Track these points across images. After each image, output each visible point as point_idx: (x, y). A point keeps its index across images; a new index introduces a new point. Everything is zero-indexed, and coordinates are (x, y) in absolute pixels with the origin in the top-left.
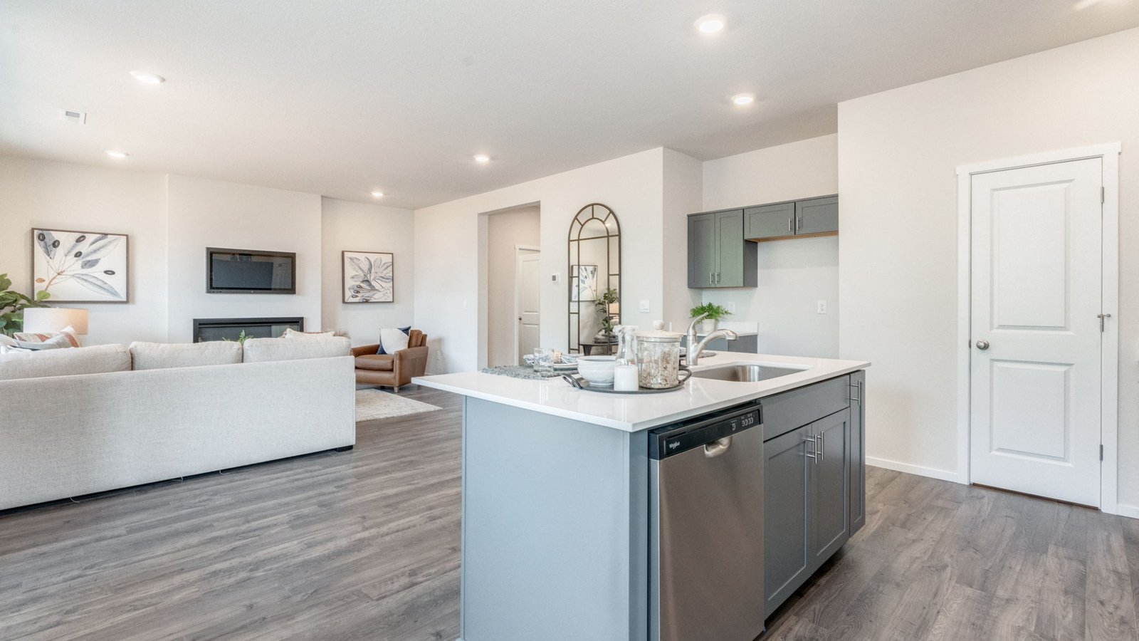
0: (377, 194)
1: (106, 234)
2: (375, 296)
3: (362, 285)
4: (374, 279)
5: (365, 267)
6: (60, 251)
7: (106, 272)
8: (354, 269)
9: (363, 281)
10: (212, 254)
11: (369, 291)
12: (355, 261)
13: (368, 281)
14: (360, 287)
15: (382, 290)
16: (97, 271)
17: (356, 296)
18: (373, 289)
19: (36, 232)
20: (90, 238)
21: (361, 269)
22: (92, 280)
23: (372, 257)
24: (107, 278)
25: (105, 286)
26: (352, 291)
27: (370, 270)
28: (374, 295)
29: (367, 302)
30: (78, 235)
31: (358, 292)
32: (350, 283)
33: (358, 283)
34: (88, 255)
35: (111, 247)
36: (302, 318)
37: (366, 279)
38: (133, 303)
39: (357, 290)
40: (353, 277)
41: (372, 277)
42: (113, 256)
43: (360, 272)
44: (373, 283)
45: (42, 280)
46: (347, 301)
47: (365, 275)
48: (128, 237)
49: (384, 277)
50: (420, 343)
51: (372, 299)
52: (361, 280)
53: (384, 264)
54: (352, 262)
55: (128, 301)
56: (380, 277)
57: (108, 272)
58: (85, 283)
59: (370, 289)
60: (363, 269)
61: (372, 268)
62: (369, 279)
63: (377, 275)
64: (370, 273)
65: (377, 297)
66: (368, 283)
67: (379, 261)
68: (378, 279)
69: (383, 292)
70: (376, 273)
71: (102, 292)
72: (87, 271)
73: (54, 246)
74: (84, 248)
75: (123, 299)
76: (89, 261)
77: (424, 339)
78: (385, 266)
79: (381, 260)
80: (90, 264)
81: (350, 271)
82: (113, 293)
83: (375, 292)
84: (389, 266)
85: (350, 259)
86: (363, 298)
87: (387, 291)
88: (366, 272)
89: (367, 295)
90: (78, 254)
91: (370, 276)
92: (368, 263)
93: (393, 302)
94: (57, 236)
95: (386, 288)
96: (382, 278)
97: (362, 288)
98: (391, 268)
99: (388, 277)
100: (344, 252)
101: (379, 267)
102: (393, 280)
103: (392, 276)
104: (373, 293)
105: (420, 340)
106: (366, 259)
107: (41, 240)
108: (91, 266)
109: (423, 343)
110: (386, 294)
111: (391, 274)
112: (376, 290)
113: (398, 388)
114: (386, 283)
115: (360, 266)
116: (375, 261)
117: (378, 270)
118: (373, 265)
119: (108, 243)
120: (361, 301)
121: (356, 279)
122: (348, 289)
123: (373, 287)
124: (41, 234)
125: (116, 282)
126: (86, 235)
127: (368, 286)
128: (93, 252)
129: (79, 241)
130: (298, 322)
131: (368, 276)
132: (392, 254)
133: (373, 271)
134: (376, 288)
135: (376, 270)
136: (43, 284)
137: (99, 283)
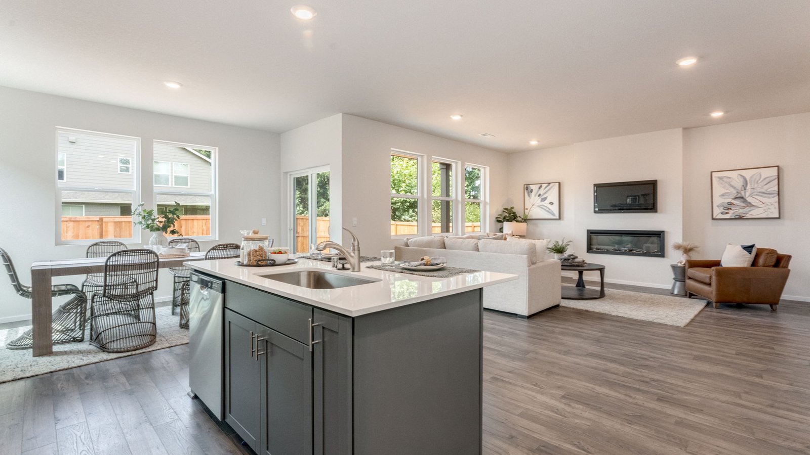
0: (717, 114)
1: (550, 183)
2: (751, 213)
3: (734, 201)
4: (750, 196)
5: (739, 183)
6: (533, 194)
7: (550, 203)
8: (724, 187)
9: (735, 198)
10: (598, 187)
11: (744, 207)
12: (725, 179)
13: (742, 198)
14: (732, 204)
15: (763, 205)
16: (546, 203)
17: (727, 213)
18: (749, 205)
19: (525, 186)
20: (544, 186)
21: (732, 186)
22: (544, 208)
23: (748, 174)
24: (550, 206)
25: (549, 211)
26: (722, 208)
27: (745, 187)
28: (751, 211)
29: (741, 218)
30: (539, 185)
31: (728, 209)
32: (718, 201)
33: (729, 200)
34: (543, 195)
35: (552, 189)
36: (663, 232)
37: (739, 195)
38: (563, 220)
39: (728, 207)
40: (722, 195)
41: (748, 194)
42: (553, 196)
43: (732, 190)
44: (749, 199)
45: (527, 209)
46: (717, 218)
47: (737, 192)
48: (559, 184)
49: (766, 192)
50: (773, 264)
51: (748, 215)
52: (733, 197)
53: (765, 179)
54: (723, 181)
55: (560, 218)
56: (760, 192)
57: (551, 203)
58: (543, 210)
59: (744, 205)
60: (735, 186)
61: (747, 184)
62: (743, 195)
63: (755, 190)
64: (745, 189)
65: (754, 213)
66: (742, 200)
67: (759, 176)
68: (756, 195)
69: (765, 208)
70: (754, 188)
71: (549, 214)
72: (542, 203)
73: (531, 192)
74: (542, 191)
75: (558, 218)
76: (543, 198)
77: (784, 259)
78: (767, 181)
79: (761, 175)
80: (544, 200)
81: (718, 189)
82: (553, 215)
83: (752, 208)
84: (773, 180)
85: (720, 178)
86: (736, 214)
87: (770, 207)
88: (740, 189)
89: (740, 211)
90: (540, 195)
91: (745, 192)
92: (741, 179)
93: (779, 218)
94: (532, 187)
95: (769, 204)
96: (764, 193)
97: (734, 204)
98: (776, 181)
99: (771, 192)
100: (712, 172)
101: (757, 183)
102: (779, 195)
103: (777, 190)
104: (749, 209)
105: (774, 260)
106: (740, 177)
107: (527, 190)
108: (544, 201)
109: (781, 265)
110: (769, 210)
111: (776, 188)
112: (754, 206)
113: (718, 304)
114: (769, 198)
115: (732, 183)
116: (751, 177)
117: (756, 186)
118: (748, 181)
119: (552, 187)
120: (733, 217)
121: (727, 197)
122: (718, 206)
123: (750, 203)
124: (527, 187)
125: (555, 208)
126: (542, 185)
127: (743, 202)
128: (545, 193)
129: (540, 188)
130: (660, 234)
131: (743, 193)
132: (778, 166)
133: (749, 187)
134: (754, 204)
135: (754, 185)
136: (528, 211)
137: (547, 209)
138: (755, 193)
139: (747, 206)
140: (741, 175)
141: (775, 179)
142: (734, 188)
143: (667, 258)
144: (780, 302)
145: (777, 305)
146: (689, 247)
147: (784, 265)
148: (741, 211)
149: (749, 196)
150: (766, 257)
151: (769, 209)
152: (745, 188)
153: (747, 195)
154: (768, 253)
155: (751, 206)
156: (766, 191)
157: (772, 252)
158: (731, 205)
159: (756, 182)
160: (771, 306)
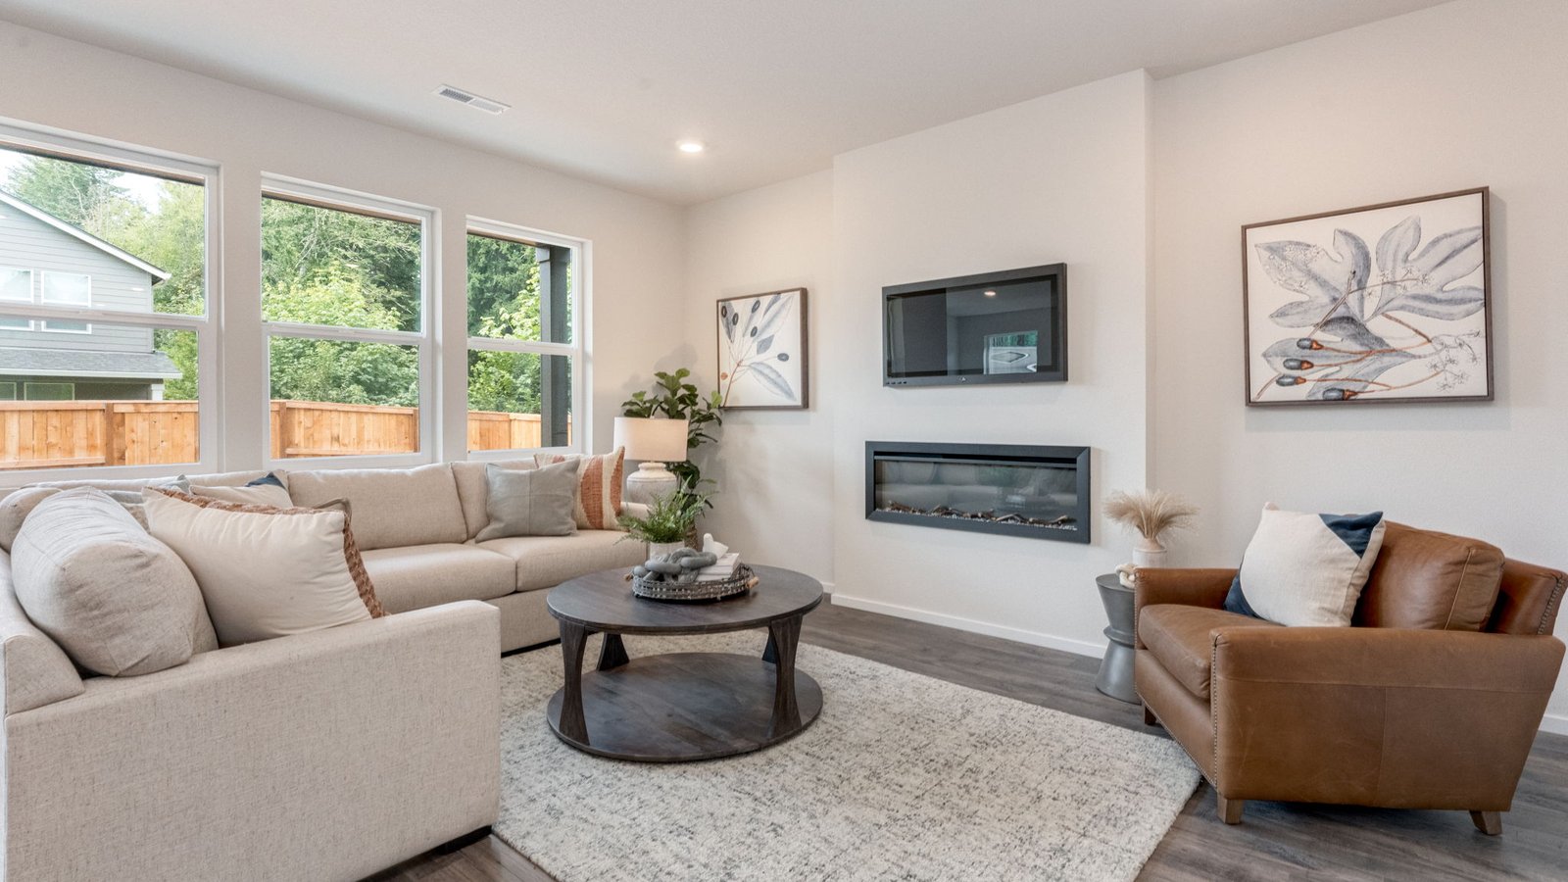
1: (779, 293)
2: (1385, 378)
3: (1320, 336)
4: (1378, 312)
5: (1337, 267)
6: (739, 329)
7: (780, 356)
8: (1287, 283)
9: (1326, 324)
11: (1358, 358)
12: (1289, 252)
13: (1350, 320)
14: (1314, 345)
15: (1428, 348)
16: (770, 357)
17: (1297, 381)
18: (1376, 347)
19: (721, 304)
20: (765, 301)
21: (1315, 278)
22: (767, 371)
23: (1370, 228)
24: (779, 366)
25: (779, 380)
26: (1279, 362)
27: (1360, 279)
28: (1381, 370)
29: (1345, 399)
30: (753, 301)
31: (1303, 364)
32: (1268, 334)
33: (1306, 332)
34: (762, 332)
35: (784, 315)
36: (1086, 452)
37: (1341, 311)
38: (814, 409)
39: (1301, 359)
40: (1281, 314)
41: (1370, 306)
42: (785, 333)
43: (1314, 290)
44: (1377, 326)
45: (725, 376)
46: (1264, 398)
47: (1335, 299)
48: (804, 293)
49: (1440, 296)
50: (1483, 613)
51: (1371, 387)
52: (1319, 320)
53: (1435, 242)
54: (1284, 259)
55: (806, 405)
56: (1415, 297)
57: (783, 357)
58: (761, 378)
59: (1358, 348)
60: (1326, 276)
61: (1367, 267)
62: (1355, 311)
63: (1399, 290)
64: (1361, 287)
65: (1397, 379)
66: (1351, 329)
67: (1411, 233)
68: (1402, 308)
69: (1435, 360)
70: (1393, 283)
71: (777, 391)
72: (762, 357)
73: (735, 323)
74: (759, 320)
75: (799, 402)
76: (764, 341)
77: (1534, 591)
78: (1444, 249)
79: (1419, 229)
80: (764, 346)
81: (1268, 292)
82: (789, 394)
83: (1387, 360)
84: (1466, 247)
85: (1274, 249)
86: (1328, 384)
87: (1453, 353)
88: (1343, 288)
89: (1344, 374)
90: (754, 332)
91: (1362, 299)
92: (1348, 251)
93: (1489, 398)
94: (738, 307)
95: (1449, 341)
96: (1429, 299)
97: (1321, 347)
98: (1476, 252)
99: (1459, 295)
100: (1245, 228)
101: (1406, 260)
102: (1487, 304)
103: (1481, 286)
104: (1377, 365)
105: (1488, 594)
106: (1341, 239)
107: (724, 316)
108: (767, 348)
109: (1519, 617)
110: (1449, 367)
111: (1476, 280)
112: (1394, 350)
113: (1238, 805)
114: (1450, 317)
115: (1315, 267)
116: (1384, 239)
117: (1400, 273)
118: (1373, 256)
119: (783, 305)
120: (1320, 396)
121: (1296, 319)
122: (1265, 355)
123: (1380, 340)
124: (724, 307)
125: (791, 372)
126: (761, 299)
127: (1354, 337)
128: (768, 325)
129: (754, 310)
130: (1074, 461)
131: (1353, 300)
132: (1484, 192)
133: (1374, 279)
134: (1393, 344)
135: (1393, 272)
136: (727, 381)
137: (773, 376)
138: (1396, 303)
139: (1369, 353)
140: (1346, 234)
141: (1473, 242)
142: (1323, 284)
143: (1099, 544)
144: (1515, 802)
145: (1503, 815)
146: (1160, 511)
147: (1534, 622)
148: (1348, 371)
149: (1375, 314)
150: (1452, 578)
151: (1452, 361)
152: (1360, 282)
153: (1367, 308)
154: (1461, 563)
155: (1383, 353)
156: (1441, 289)
157: (1481, 554)
158: (1311, 348)
159: (1401, 255)
160: (1476, 815)
